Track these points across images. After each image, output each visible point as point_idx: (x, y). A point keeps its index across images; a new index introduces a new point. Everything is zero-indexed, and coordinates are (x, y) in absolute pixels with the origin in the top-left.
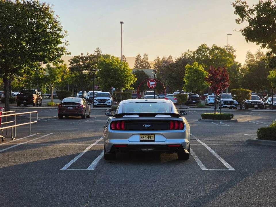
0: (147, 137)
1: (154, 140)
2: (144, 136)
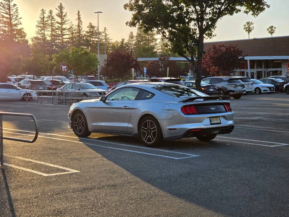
0: (215, 120)
1: (220, 122)
2: (213, 119)
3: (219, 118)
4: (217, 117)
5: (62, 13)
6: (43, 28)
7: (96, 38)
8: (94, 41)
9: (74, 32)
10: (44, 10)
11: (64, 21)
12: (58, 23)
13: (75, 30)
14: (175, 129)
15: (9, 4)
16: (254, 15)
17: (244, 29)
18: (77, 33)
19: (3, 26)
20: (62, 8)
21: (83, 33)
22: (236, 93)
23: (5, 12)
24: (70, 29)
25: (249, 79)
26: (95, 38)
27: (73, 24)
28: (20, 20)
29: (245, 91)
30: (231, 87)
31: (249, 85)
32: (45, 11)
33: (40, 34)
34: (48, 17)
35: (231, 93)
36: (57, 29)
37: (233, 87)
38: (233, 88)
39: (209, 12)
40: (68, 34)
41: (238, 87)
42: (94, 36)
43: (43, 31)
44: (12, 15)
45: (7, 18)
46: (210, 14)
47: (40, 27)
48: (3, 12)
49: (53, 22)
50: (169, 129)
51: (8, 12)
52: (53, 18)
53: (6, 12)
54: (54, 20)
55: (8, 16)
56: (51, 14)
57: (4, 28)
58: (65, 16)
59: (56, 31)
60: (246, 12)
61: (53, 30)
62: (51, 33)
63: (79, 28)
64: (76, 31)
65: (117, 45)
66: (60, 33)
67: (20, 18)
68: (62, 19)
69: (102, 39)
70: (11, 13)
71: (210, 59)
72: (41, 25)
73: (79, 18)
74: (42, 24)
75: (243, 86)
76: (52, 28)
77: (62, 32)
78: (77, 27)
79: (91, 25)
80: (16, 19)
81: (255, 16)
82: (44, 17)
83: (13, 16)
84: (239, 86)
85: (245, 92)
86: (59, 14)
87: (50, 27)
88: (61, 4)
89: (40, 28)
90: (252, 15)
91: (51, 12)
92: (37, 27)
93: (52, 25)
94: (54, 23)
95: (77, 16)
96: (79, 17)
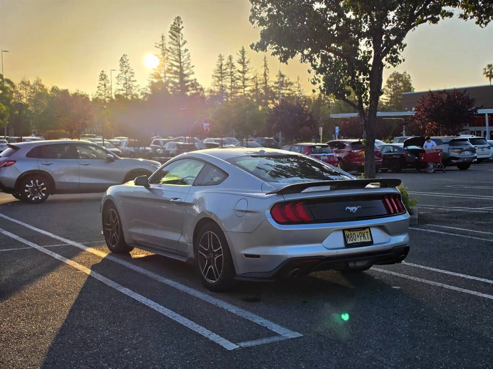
0: (356, 235)
1: (370, 240)
2: (352, 233)
3: (367, 230)
4: (364, 228)
5: (244, 59)
6: (221, 78)
7: (287, 90)
8: (284, 93)
9: (259, 82)
10: (222, 55)
11: (246, 69)
12: (239, 71)
13: (260, 80)
14: (258, 256)
15: (180, 50)
16: (480, 25)
17: (484, 74)
18: (263, 83)
19: (172, 77)
20: (244, 53)
21: (270, 84)
22: (462, 161)
23: (174, 59)
24: (254, 78)
25: (484, 140)
26: (285, 90)
27: (257, 72)
28: (192, 69)
29: (475, 158)
30: (454, 152)
31: (484, 149)
32: (223, 58)
33: (217, 86)
34: (227, 64)
35: (454, 161)
36: (238, 79)
37: (458, 152)
38: (458, 154)
39: (393, 19)
40: (251, 85)
41: (465, 152)
42: (284, 87)
43: (220, 82)
44: (183, 62)
45: (177, 66)
46: (393, 23)
47: (217, 77)
48: (172, 60)
49: (233, 70)
50: (247, 255)
51: (178, 59)
52: (233, 66)
53: (176, 59)
54: (234, 69)
55: (178, 64)
56: (231, 60)
57: (173, 79)
58: (248, 62)
59: (237, 81)
60: (464, 17)
61: (233, 81)
62: (230, 84)
63: (265, 78)
64: (262, 82)
65: (314, 98)
66: (242, 84)
67: (193, 67)
68: (244, 66)
69: (295, 91)
70: (182, 61)
71: (425, 111)
72: (219, 75)
73: (265, 65)
74: (220, 73)
75: (473, 151)
76: (231, 78)
77: (243, 83)
78: (262, 77)
79: (280, 73)
80: (188, 68)
81: (482, 25)
82: (222, 65)
83: (184, 64)
84: (467, 150)
85: (476, 160)
86: (240, 60)
87: (230, 77)
88: (243, 47)
89: (217, 79)
90: (477, 23)
91: (230, 58)
92: (214, 77)
93: (232, 74)
94: (235, 72)
95: (264, 62)
96: (265, 63)
